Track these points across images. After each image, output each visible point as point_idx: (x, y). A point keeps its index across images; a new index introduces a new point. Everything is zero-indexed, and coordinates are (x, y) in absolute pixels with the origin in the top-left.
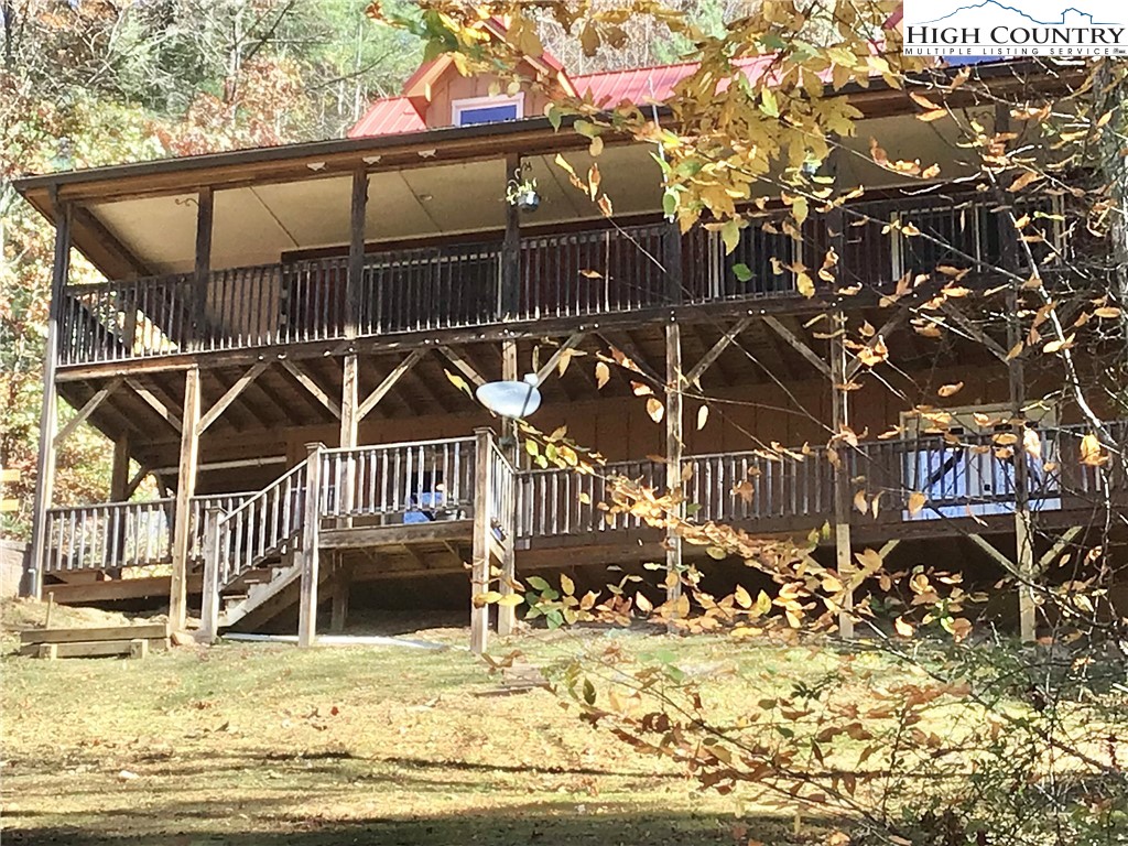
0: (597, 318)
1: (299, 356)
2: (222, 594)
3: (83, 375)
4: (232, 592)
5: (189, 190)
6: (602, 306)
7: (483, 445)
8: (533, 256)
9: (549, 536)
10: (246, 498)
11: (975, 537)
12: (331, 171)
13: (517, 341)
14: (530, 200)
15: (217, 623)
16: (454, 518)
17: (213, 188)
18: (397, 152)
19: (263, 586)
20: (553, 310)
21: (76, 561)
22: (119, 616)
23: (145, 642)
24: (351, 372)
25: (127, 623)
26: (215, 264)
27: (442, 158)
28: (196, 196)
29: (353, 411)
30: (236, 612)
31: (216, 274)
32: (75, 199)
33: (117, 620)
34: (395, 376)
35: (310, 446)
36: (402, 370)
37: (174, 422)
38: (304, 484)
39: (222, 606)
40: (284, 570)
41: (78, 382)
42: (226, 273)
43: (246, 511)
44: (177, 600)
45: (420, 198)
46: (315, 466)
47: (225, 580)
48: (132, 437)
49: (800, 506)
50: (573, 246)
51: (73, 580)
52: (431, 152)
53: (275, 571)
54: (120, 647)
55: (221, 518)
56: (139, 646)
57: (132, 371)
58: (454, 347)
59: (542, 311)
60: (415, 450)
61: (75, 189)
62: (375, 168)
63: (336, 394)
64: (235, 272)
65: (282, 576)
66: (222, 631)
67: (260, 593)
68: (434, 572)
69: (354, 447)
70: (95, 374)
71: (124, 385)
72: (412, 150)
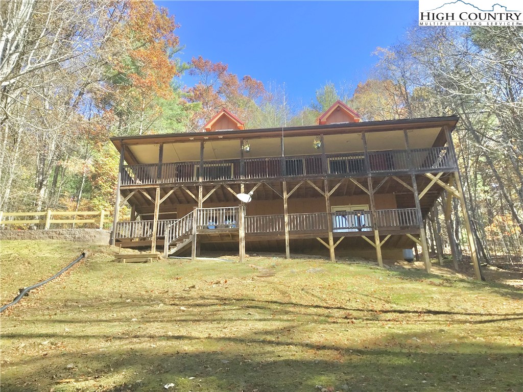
0: (265, 179)
1: (187, 185)
2: (169, 246)
3: (128, 188)
4: (173, 245)
5: (157, 143)
6: (266, 176)
7: (241, 209)
8: (248, 164)
9: (254, 233)
10: (176, 221)
11: (364, 237)
12: (195, 140)
13: (244, 184)
14: (248, 149)
15: (168, 253)
16: (231, 227)
17: (164, 143)
18: (212, 135)
19: (181, 244)
20: (253, 176)
21: (125, 236)
22: (137, 251)
23: (152, 259)
24: (201, 190)
25: (139, 253)
26: (164, 161)
27: (224, 138)
28: (159, 145)
29: (201, 200)
30: (173, 250)
31: (165, 164)
32: (126, 144)
33: (137, 252)
34: (213, 191)
35: (195, 207)
36: (215, 190)
37: (153, 201)
38: (192, 217)
39: (169, 249)
40: (187, 240)
41: (126, 190)
42: (167, 164)
43: (176, 224)
44: (153, 247)
45: (214, 150)
46: (195, 212)
47: (170, 242)
48: (136, 205)
49: (319, 227)
50: (258, 162)
51: (124, 241)
52: (207, 138)
53: (184, 240)
54: (144, 260)
55: (169, 226)
56: (150, 260)
57: (141, 187)
58: (228, 185)
59: (251, 176)
60: (223, 209)
61: (126, 141)
62: (206, 140)
63: (197, 196)
64: (169, 164)
65: (187, 241)
66: (169, 255)
67: (180, 246)
68: (224, 241)
69: (202, 208)
70: (131, 188)
71: (139, 191)
72: (202, 136)
